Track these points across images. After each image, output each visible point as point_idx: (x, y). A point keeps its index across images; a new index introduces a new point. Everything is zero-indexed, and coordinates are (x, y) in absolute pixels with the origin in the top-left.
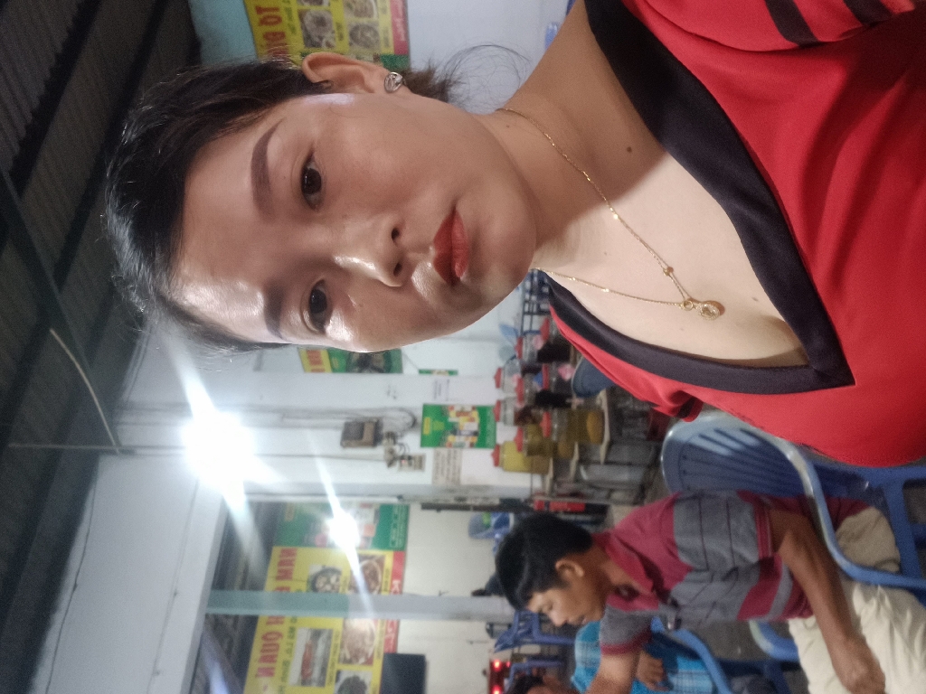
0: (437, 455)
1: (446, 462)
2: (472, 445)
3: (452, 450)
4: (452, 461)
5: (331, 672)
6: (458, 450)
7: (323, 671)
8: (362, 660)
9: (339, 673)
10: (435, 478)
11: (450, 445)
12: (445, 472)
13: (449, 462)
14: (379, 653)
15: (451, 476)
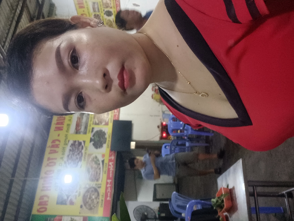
5: (89, 128)
7: (86, 128)
8: (104, 123)
9: (93, 128)
14: (111, 120)
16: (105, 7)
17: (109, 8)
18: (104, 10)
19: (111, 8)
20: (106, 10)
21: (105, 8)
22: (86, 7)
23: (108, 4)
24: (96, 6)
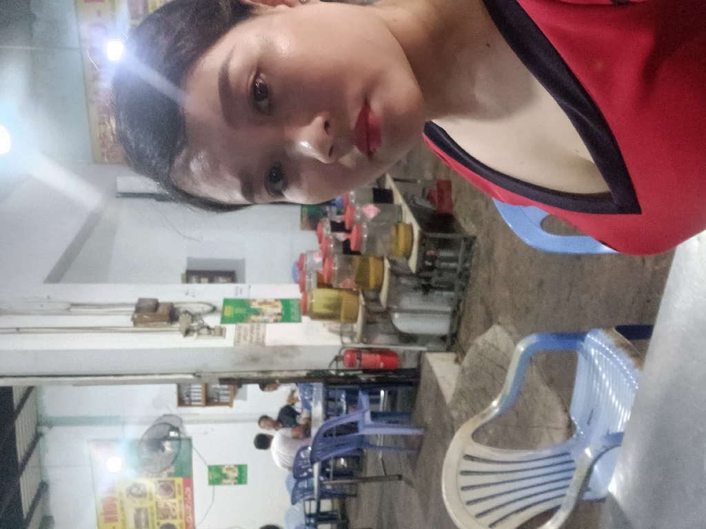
0: (239, 329)
1: (249, 333)
2: (276, 321)
3: (255, 325)
4: (255, 331)
6: (262, 325)
10: (237, 342)
11: (254, 321)
12: (248, 338)
13: (252, 332)
15: (254, 340)
16: (162, 516)
17: (170, 517)
18: (158, 524)
19: (175, 518)
20: (163, 522)
21: (161, 519)
22: (120, 517)
23: (169, 510)
24: (143, 516)
